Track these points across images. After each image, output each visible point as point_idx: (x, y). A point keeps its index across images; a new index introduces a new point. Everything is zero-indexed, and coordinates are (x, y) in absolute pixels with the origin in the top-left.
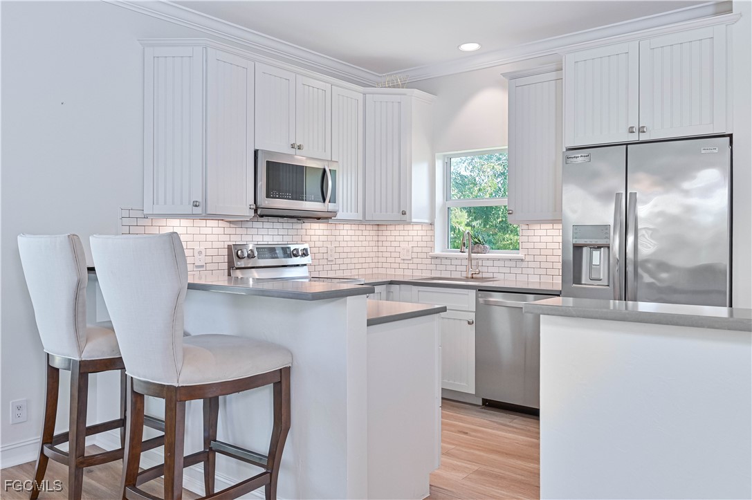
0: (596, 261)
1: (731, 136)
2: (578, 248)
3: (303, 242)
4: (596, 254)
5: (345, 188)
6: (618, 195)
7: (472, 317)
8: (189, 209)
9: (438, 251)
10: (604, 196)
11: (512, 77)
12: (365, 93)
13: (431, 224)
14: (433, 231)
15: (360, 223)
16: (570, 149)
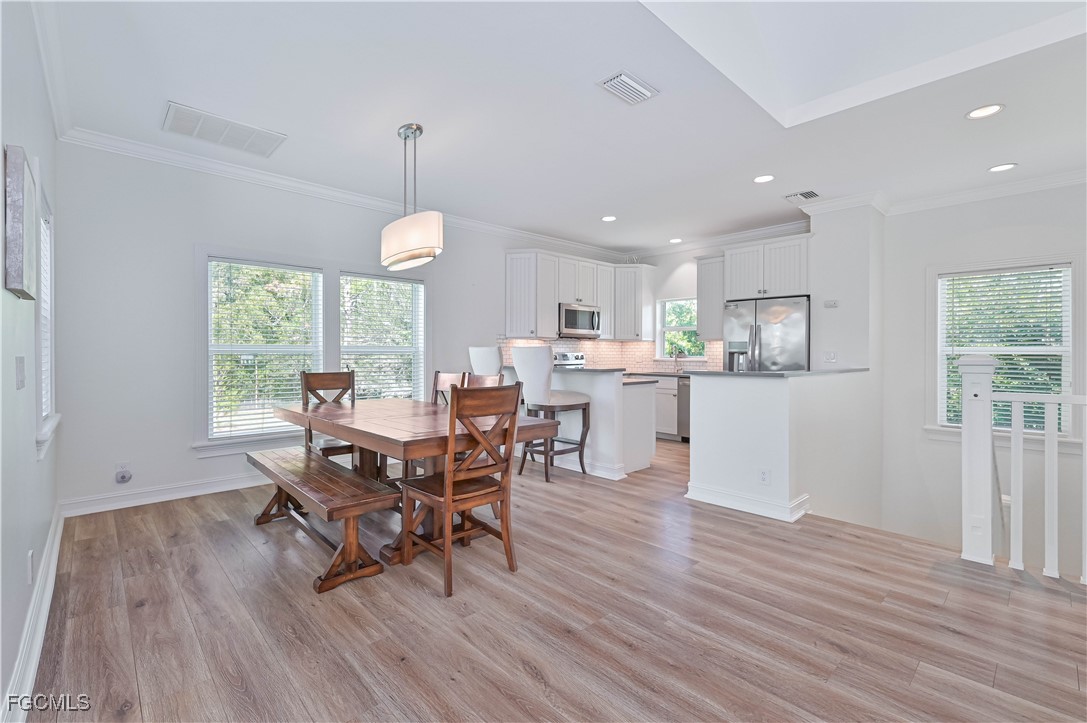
0: (741, 361)
1: (808, 296)
2: (732, 354)
3: (580, 351)
4: (741, 357)
5: (605, 321)
6: (752, 326)
7: (676, 392)
8: (528, 334)
9: (657, 357)
10: (744, 327)
11: (699, 259)
12: (615, 268)
13: (654, 341)
14: (655, 345)
15: (612, 341)
16: (728, 301)
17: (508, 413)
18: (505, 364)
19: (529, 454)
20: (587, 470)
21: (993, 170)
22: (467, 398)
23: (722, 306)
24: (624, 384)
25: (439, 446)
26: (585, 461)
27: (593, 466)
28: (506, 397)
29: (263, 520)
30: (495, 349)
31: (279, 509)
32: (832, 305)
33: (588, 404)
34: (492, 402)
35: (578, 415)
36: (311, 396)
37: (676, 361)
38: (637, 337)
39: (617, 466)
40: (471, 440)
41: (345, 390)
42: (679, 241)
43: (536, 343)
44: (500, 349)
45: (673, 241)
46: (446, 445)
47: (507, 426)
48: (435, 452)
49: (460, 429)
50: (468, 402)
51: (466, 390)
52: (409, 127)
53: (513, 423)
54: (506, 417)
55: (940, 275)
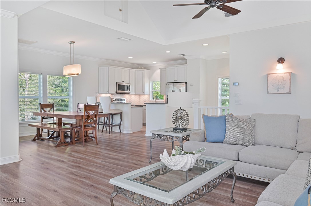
1: (186, 82)
3: (124, 98)
5: (132, 88)
6: (172, 90)
8: (106, 92)
9: (150, 100)
11: (161, 69)
12: (136, 70)
13: (149, 95)
14: (149, 96)
15: (135, 94)
16: (167, 83)
17: (96, 111)
18: (98, 102)
19: (105, 127)
20: (122, 131)
21: (223, 52)
22: (87, 107)
23: (165, 84)
24: (132, 107)
25: (82, 117)
26: (121, 129)
27: (123, 130)
28: (96, 108)
29: (34, 140)
30: (95, 97)
31: (38, 138)
32: (192, 85)
33: (122, 113)
34: (93, 108)
35: (119, 116)
36: (42, 110)
37: (155, 101)
38: (143, 93)
39: (129, 130)
40: (88, 116)
41: (51, 108)
42: (155, 63)
43: (109, 95)
44: (96, 97)
45: (154, 63)
46: (83, 117)
47: (96, 114)
48: (81, 118)
49: (86, 114)
50: (87, 108)
51: (87, 106)
52: (72, 42)
53: (97, 113)
54: (96, 112)
55: (219, 77)
